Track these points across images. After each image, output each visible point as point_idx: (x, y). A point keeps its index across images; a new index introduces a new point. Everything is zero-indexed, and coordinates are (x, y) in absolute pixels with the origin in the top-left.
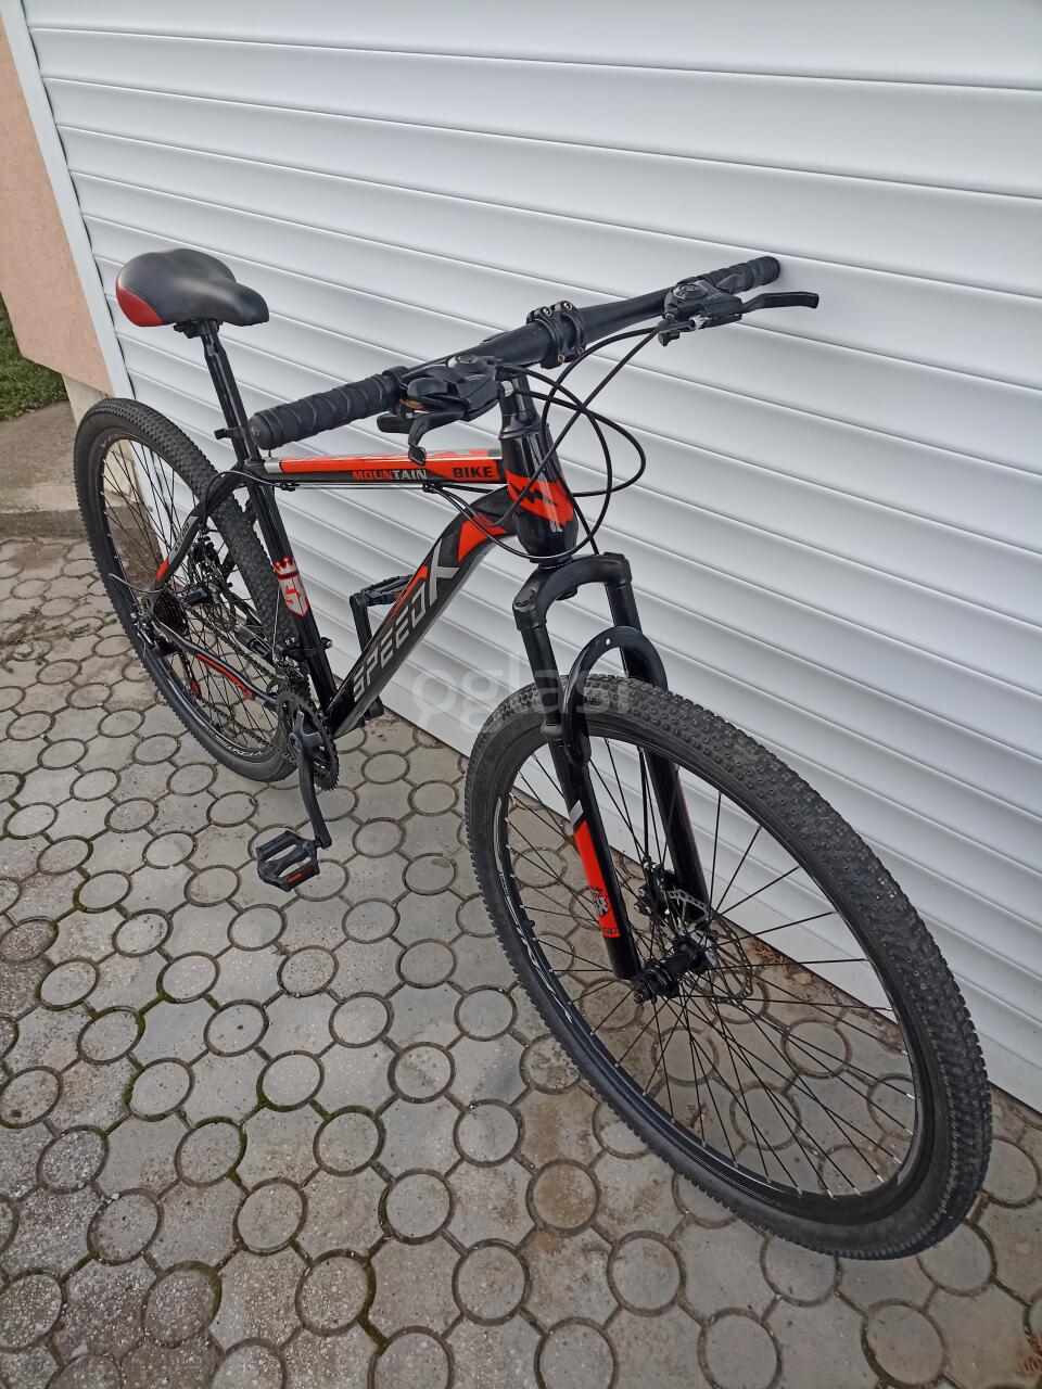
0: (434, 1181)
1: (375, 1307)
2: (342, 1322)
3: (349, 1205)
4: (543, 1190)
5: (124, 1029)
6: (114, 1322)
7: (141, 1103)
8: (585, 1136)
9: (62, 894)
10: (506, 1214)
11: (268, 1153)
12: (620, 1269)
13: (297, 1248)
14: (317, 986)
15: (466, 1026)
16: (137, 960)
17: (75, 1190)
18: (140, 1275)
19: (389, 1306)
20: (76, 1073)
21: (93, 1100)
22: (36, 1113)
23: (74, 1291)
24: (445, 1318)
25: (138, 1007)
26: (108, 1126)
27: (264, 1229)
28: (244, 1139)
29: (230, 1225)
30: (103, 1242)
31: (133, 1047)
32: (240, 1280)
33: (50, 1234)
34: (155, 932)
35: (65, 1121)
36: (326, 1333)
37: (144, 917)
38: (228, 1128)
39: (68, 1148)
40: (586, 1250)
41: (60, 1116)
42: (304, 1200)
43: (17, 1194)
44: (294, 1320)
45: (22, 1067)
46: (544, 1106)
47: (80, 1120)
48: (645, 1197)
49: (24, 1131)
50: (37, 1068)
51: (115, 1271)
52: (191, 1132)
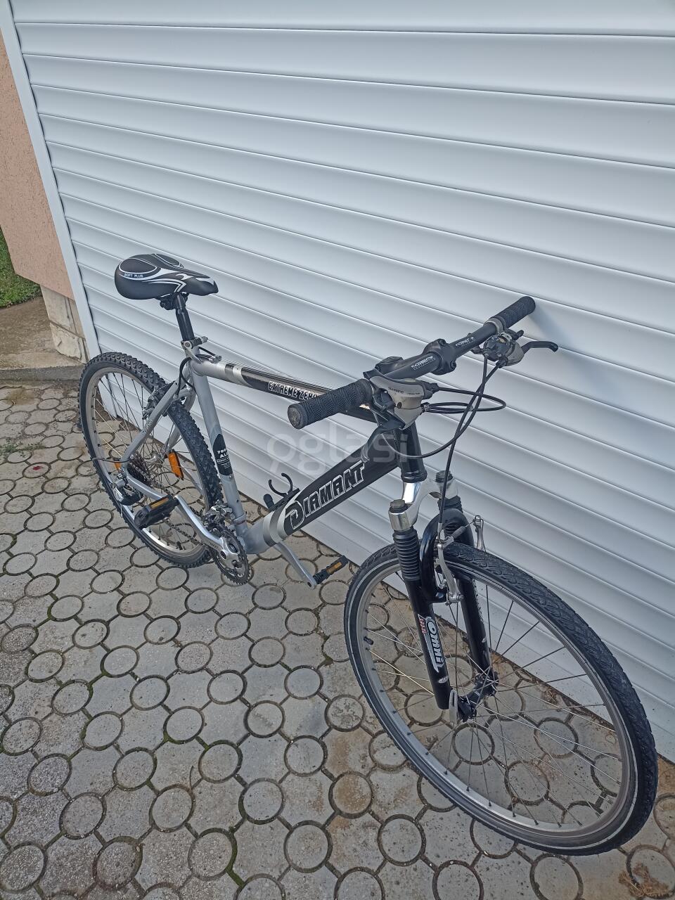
0: (272, 786)
1: (237, 862)
2: (217, 872)
3: (221, 801)
4: (340, 790)
5: (81, 694)
6: (76, 874)
7: (91, 739)
8: (364, 757)
9: (40, 610)
10: (317, 806)
11: (170, 769)
12: (385, 838)
13: (189, 827)
14: (200, 666)
15: (292, 691)
16: (87, 651)
17: (52, 793)
18: (93, 844)
19: (245, 862)
20: (51, 721)
21: (61, 738)
22: (26, 746)
23: (52, 856)
24: (280, 869)
25: (89, 681)
26: (71, 754)
27: (169, 816)
28: (155, 761)
29: (147, 814)
30: (69, 825)
31: (85, 705)
32: (154, 848)
33: (36, 821)
34: (99, 633)
35: (44, 751)
36: (208, 879)
37: (92, 624)
38: (146, 755)
39: (46, 767)
40: (365, 826)
41: (42, 749)
42: (193, 798)
43: (15, 797)
44: (187, 871)
45: (17, 717)
46: (339, 740)
47: (54, 750)
48: (401, 794)
49: (19, 757)
50: (26, 718)
51: (77, 843)
52: (123, 756)
